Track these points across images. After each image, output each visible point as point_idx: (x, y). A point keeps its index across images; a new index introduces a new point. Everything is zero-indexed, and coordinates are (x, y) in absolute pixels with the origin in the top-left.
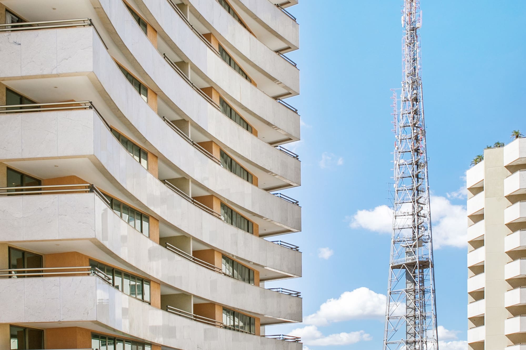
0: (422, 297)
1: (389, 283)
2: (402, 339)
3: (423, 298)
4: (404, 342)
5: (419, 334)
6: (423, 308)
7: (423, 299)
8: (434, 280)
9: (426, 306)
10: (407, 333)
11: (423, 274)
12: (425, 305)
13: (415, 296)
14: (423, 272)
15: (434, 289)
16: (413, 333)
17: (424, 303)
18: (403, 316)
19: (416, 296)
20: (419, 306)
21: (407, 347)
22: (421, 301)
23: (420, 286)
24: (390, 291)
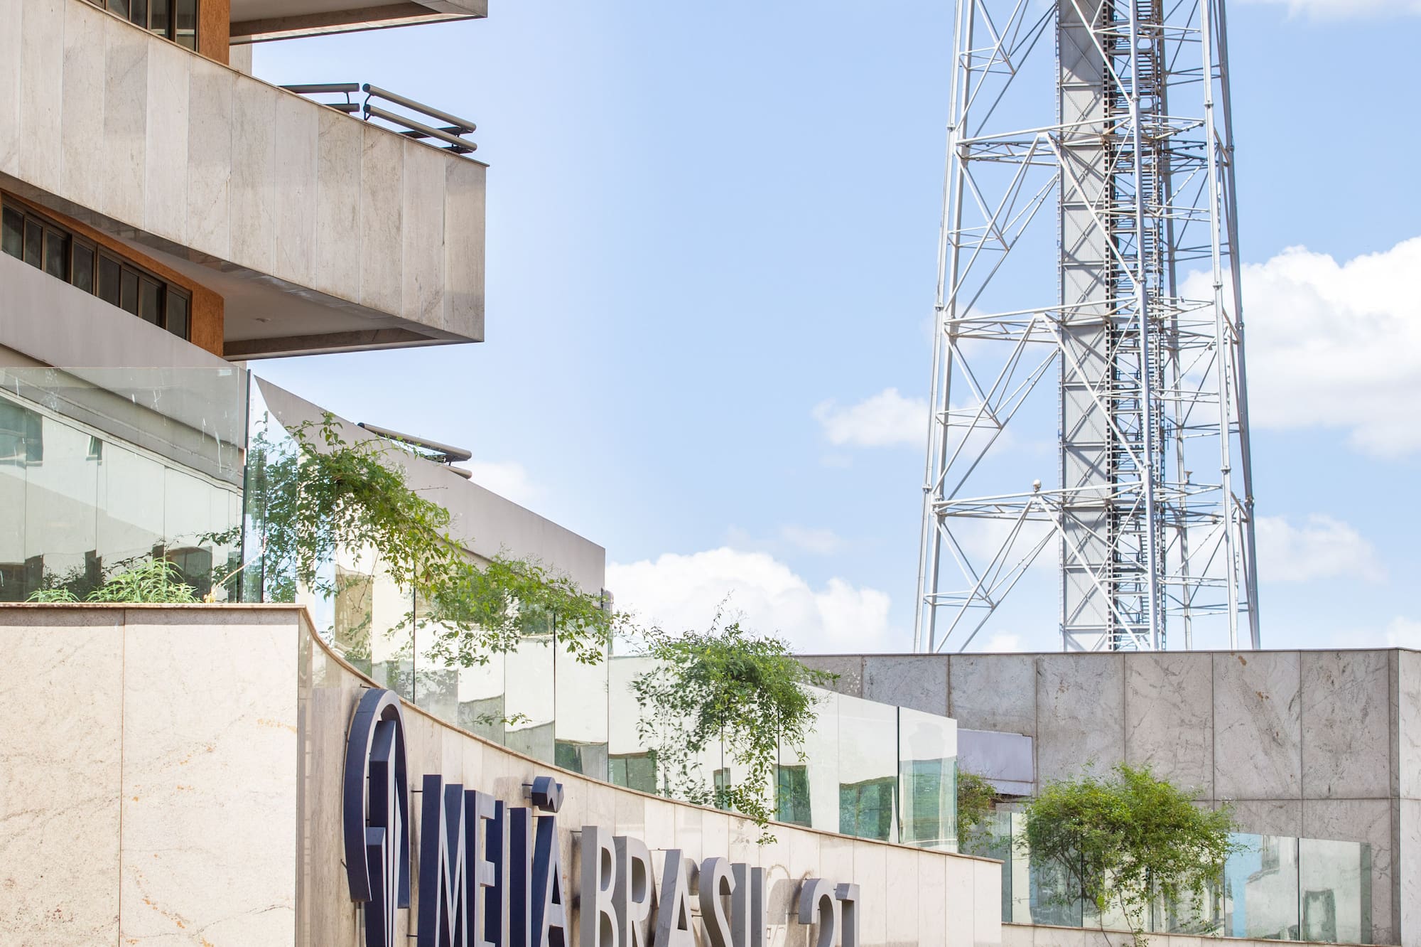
0: (1155, 196)
1: (957, 77)
2: (1037, 482)
3: (1159, 197)
4: (1047, 507)
5: (1137, 450)
6: (1161, 273)
7: (1160, 203)
8: (1224, 77)
9: (1177, 255)
10: (1068, 446)
11: (1161, 32)
12: (1172, 249)
13: (1112, 178)
14: (1160, 20)
15: (1224, 144)
16: (1102, 448)
17: (1165, 239)
18: (1042, 316)
19: (1118, 183)
20: (1136, 256)
21: (1064, 542)
22: (1149, 223)
23: (1142, 113)
24: (965, 137)
